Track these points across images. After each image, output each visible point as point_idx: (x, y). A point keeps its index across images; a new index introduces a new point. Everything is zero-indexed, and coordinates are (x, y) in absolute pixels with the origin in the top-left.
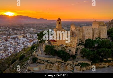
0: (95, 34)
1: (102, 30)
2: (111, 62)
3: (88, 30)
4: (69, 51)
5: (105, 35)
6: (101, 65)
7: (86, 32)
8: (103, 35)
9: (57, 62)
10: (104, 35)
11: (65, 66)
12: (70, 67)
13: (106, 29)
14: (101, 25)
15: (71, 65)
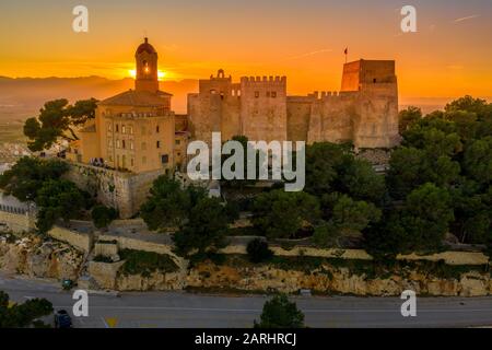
0: (315, 120)
1: (366, 105)
2: (323, 271)
3: (263, 99)
4: (112, 189)
5: (379, 132)
6: (247, 275)
7: (252, 105)
8: (369, 132)
9: (33, 236)
10: (374, 132)
11: (50, 258)
12: (70, 262)
13: (393, 99)
14: (375, 81)
15: (78, 257)
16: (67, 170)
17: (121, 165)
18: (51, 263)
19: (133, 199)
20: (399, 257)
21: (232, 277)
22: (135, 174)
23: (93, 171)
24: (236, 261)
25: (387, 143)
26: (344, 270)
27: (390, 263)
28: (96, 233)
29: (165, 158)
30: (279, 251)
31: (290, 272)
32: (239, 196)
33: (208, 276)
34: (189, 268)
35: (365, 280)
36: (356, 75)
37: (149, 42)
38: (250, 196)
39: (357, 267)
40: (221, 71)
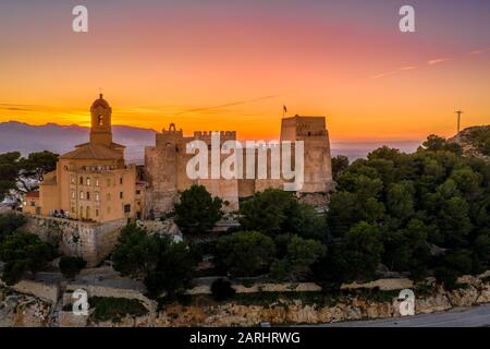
2: (280, 304)
4: (76, 240)
5: (316, 179)
6: (213, 313)
10: (312, 179)
11: (15, 312)
12: (37, 314)
13: (326, 150)
14: (309, 134)
15: (45, 308)
16: (25, 222)
17: (84, 216)
18: (17, 317)
19: (98, 248)
20: (343, 286)
21: (198, 316)
22: (99, 224)
23: (55, 222)
24: (201, 301)
25: (323, 188)
26: (298, 302)
27: (336, 292)
28: (63, 283)
29: (127, 208)
30: (240, 289)
31: (251, 307)
32: (198, 241)
33: (176, 317)
34: (158, 311)
35: (316, 309)
36: (294, 129)
37: (104, 98)
38: (208, 240)
39: (309, 298)
40: (172, 125)
